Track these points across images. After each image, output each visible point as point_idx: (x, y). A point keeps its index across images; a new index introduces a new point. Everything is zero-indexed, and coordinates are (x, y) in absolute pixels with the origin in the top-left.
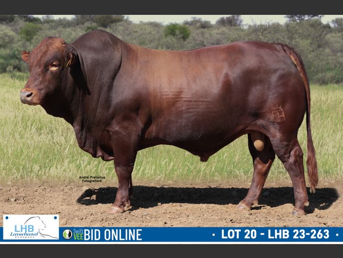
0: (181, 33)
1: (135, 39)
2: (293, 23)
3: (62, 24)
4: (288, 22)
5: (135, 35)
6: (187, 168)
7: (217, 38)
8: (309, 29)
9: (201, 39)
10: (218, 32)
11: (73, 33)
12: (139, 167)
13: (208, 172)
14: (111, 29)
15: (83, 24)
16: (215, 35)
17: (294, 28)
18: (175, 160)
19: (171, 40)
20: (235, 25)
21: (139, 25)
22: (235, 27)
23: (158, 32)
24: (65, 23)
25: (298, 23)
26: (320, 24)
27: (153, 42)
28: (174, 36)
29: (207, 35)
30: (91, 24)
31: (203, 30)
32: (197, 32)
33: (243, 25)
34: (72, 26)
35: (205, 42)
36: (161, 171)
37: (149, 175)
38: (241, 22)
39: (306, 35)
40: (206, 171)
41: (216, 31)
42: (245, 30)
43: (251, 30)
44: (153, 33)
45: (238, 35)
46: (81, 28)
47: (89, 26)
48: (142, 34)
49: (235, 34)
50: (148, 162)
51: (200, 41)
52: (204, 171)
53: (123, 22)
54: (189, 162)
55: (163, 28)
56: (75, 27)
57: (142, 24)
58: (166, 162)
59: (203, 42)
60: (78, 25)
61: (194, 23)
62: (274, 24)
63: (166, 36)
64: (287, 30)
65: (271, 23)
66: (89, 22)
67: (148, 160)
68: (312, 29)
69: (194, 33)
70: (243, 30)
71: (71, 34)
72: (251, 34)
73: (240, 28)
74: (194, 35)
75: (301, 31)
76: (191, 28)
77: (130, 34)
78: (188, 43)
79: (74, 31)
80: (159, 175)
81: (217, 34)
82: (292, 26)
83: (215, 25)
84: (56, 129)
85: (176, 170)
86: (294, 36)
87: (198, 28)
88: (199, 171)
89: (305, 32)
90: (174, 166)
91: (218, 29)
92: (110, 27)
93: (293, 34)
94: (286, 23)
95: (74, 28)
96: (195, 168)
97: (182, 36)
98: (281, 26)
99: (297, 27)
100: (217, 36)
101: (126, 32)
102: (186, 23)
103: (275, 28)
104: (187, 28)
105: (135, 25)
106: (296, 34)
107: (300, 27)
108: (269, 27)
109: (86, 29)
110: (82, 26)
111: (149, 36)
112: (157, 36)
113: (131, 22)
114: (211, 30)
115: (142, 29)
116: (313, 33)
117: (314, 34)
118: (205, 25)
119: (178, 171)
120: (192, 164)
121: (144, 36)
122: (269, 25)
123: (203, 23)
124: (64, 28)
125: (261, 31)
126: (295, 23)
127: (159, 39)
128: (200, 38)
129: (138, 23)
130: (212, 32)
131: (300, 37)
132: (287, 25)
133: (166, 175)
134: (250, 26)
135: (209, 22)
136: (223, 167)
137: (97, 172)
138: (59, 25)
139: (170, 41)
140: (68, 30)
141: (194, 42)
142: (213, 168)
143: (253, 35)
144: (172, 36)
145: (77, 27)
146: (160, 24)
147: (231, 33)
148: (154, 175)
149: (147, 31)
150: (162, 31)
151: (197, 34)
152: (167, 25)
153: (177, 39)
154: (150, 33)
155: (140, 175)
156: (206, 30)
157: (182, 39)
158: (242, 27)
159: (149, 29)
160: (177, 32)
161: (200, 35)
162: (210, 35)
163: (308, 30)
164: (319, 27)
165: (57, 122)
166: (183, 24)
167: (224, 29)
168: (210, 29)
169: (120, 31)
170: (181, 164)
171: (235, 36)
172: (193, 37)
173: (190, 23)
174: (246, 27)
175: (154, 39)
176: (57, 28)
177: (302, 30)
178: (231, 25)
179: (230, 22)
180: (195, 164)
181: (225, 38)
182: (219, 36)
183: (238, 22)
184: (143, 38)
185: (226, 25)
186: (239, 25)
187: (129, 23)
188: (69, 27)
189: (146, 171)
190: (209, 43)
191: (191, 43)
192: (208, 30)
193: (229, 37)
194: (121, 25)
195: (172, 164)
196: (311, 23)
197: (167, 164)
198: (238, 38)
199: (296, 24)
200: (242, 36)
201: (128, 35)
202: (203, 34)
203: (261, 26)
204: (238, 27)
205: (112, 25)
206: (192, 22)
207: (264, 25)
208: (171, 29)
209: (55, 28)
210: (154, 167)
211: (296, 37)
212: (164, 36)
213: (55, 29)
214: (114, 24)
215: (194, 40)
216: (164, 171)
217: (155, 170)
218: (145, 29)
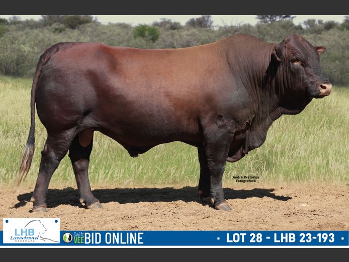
0: (150, 35)
1: (104, 41)
2: (264, 24)
3: (29, 26)
4: (260, 23)
5: (104, 36)
6: (156, 171)
7: (187, 40)
8: (281, 30)
9: (171, 40)
10: (188, 33)
11: (41, 34)
12: (107, 171)
13: (177, 175)
14: (79, 30)
15: (50, 25)
16: (185, 36)
17: (265, 29)
18: (144, 163)
19: (141, 42)
20: (205, 26)
21: (108, 27)
22: (205, 28)
23: (127, 34)
24: (31, 24)
25: (269, 24)
26: (292, 25)
27: (122, 43)
28: (143, 37)
29: (177, 37)
30: (59, 25)
31: (172, 31)
32: (167, 33)
33: (213, 27)
34: (39, 27)
35: (175, 44)
36: (130, 175)
37: (118, 178)
38: (211, 23)
39: (278, 36)
40: (176, 175)
41: (185, 33)
42: (215, 32)
43: (221, 31)
44: (122, 34)
45: (209, 36)
46: (48, 29)
47: (57, 27)
48: (110, 36)
49: (205, 36)
50: (116, 165)
51: (170, 42)
52: (174, 174)
53: (91, 23)
54: (158, 166)
55: (132, 29)
56: (42, 28)
57: (111, 25)
58: (135, 166)
59: (173, 44)
60: (45, 26)
61: (163, 24)
62: (245, 26)
63: (135, 37)
64: (259, 31)
65: (242, 24)
66: (57, 24)
67: (117, 163)
68: (284, 30)
69: (164, 34)
70: (213, 32)
71: (39, 35)
72: (221, 35)
73: (211, 29)
74: (163, 36)
75: (272, 33)
76: (160, 30)
77: (99, 35)
78: (157, 45)
79: (42, 32)
80: (128, 178)
81: (187, 35)
82: (264, 27)
83: (185, 26)
84: (23, 132)
85: (145, 174)
86: (265, 38)
87: (168, 30)
88: (168, 175)
89: (276, 34)
90: (143, 169)
91: (188, 30)
92: (78, 28)
93: (264, 35)
94: (257, 24)
95: (41, 30)
96: (165, 172)
97: (151, 38)
98: (252, 27)
99: (268, 29)
100: (187, 37)
101: (94, 33)
102: (156, 24)
103: (245, 29)
104: (156, 29)
105: (104, 26)
106: (268, 35)
107: (272, 28)
108: (240, 28)
109: (53, 30)
110: (49, 28)
111: (118, 37)
112: (126, 37)
113: (100, 23)
114: (181, 32)
115: (110, 31)
116: (284, 34)
117: (286, 35)
118: (175, 27)
119: (148, 174)
120: (161, 168)
121: (112, 38)
122: (240, 26)
123: (173, 24)
124: (31, 29)
125: (232, 32)
126: (267, 24)
127: (128, 41)
128: (169, 40)
129: (107, 24)
130: (182, 34)
131: (271, 38)
132: (258, 27)
133: (135, 178)
134: (220, 28)
135: (179, 23)
136: (193, 170)
137: (65, 176)
138: (26, 26)
139: (139, 43)
140: (36, 31)
141: (164, 43)
142: (183, 172)
143: (223, 36)
144: (141, 38)
145: (44, 28)
146: (129, 25)
147: (201, 34)
148: (123, 179)
149: (115, 33)
150: (131, 32)
151: (167, 36)
152: (136, 27)
153: (147, 41)
154: (119, 35)
155: (108, 178)
156: (176, 31)
157: (151, 41)
158: (212, 28)
159: (118, 30)
160: (147, 33)
161: (169, 37)
162: (180, 36)
163: (279, 31)
164: (291, 28)
165: (24, 125)
166: (152, 25)
167: (194, 30)
168: (180, 30)
169: (88, 32)
170: (150, 168)
171: (205, 38)
172: (163, 39)
173: (160, 24)
174: (216, 29)
175: (123, 40)
176: (24, 29)
177: (274, 31)
178: (201, 27)
179: (200, 24)
180: (164, 168)
181: (194, 40)
182: (190, 38)
183: (208, 23)
184: (112, 39)
185: (196, 26)
186: (209, 26)
187: (97, 24)
188: (36, 28)
189: (115, 175)
190: (178, 44)
191: (161, 45)
192: (178, 31)
193: (199, 38)
194: (89, 27)
195: (141, 167)
196: (283, 24)
197: (137, 168)
198: (208, 40)
199: (267, 26)
200: (213, 38)
201: (96, 37)
202: (173, 35)
203: (232, 27)
204: (208, 28)
205: (80, 27)
206: (162, 23)
207: (235, 27)
208: (140, 31)
209: (23, 29)
210: (122, 171)
211: (268, 39)
212: (132, 37)
213: (22, 31)
214: (82, 26)
215: (164, 41)
216: (133, 174)
217: (124, 174)
218: (114, 30)
